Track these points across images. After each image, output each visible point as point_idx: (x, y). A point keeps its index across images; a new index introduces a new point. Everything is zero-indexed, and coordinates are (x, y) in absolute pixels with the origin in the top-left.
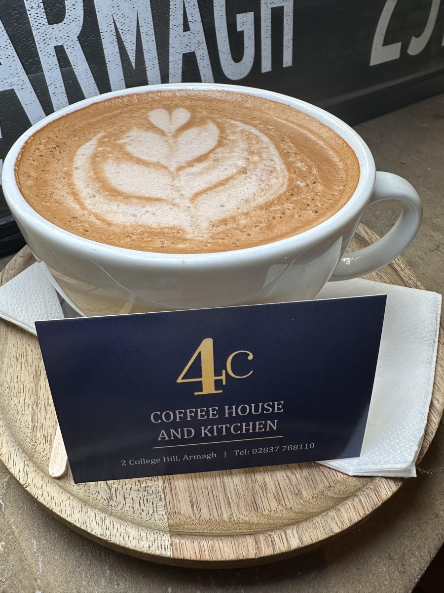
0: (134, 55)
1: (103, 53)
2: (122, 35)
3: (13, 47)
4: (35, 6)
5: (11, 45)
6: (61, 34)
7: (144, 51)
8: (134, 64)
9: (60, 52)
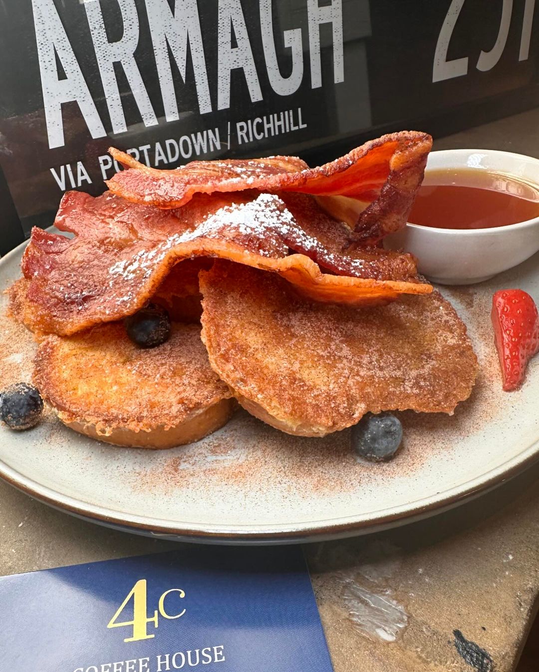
0: (185, 70)
1: (156, 69)
2: (173, 52)
3: (77, 64)
4: (97, 27)
5: (76, 61)
6: (118, 52)
7: (194, 67)
8: (184, 79)
9: (118, 67)
